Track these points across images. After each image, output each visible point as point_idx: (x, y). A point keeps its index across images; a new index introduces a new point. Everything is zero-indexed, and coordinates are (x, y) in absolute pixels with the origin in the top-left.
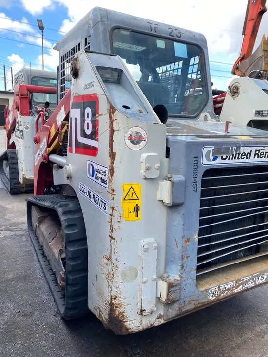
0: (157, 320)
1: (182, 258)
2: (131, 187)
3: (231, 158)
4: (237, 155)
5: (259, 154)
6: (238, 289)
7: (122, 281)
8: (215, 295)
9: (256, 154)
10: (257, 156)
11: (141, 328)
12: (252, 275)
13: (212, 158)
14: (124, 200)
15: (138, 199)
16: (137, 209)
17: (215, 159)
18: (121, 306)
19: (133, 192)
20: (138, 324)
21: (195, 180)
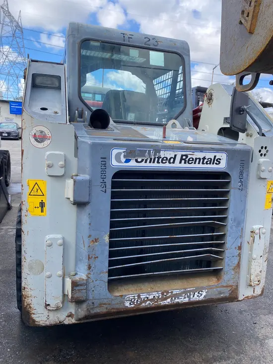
0: (67, 319)
1: (89, 258)
2: (36, 183)
3: (148, 161)
4: (157, 159)
5: (187, 159)
6: (165, 302)
7: (29, 273)
8: (134, 302)
9: (182, 159)
10: (183, 161)
11: (48, 323)
12: (185, 289)
13: (123, 160)
14: (30, 195)
15: (43, 195)
16: (42, 205)
17: (127, 161)
18: (28, 297)
19: (38, 188)
20: (45, 319)
21: (103, 180)
